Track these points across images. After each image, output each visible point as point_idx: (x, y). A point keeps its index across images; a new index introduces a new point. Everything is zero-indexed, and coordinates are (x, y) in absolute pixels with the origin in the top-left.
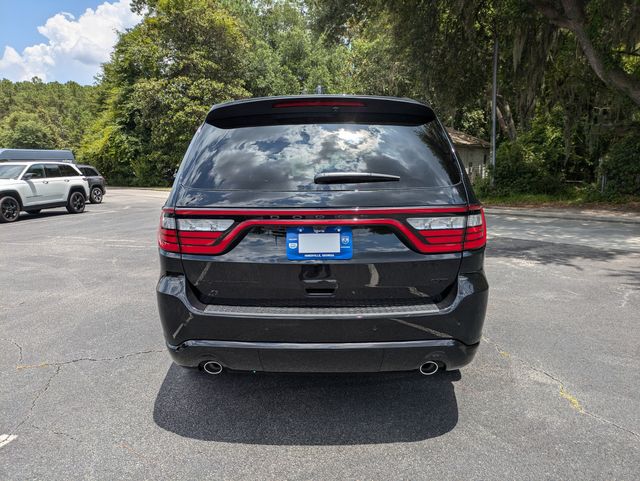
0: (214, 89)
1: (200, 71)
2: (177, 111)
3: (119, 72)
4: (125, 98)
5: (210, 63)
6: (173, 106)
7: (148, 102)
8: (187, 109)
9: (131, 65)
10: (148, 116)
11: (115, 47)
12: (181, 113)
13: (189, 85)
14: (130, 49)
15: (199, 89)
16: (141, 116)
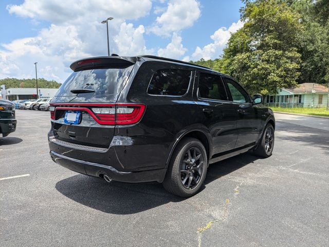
0: (276, 55)
1: (269, 46)
2: (254, 68)
3: (229, 52)
4: (230, 64)
5: (276, 41)
6: (252, 66)
7: (239, 65)
8: (259, 67)
9: (235, 48)
10: (239, 72)
11: (230, 40)
12: (255, 69)
13: (262, 54)
14: (235, 40)
15: (268, 56)
16: (236, 72)
